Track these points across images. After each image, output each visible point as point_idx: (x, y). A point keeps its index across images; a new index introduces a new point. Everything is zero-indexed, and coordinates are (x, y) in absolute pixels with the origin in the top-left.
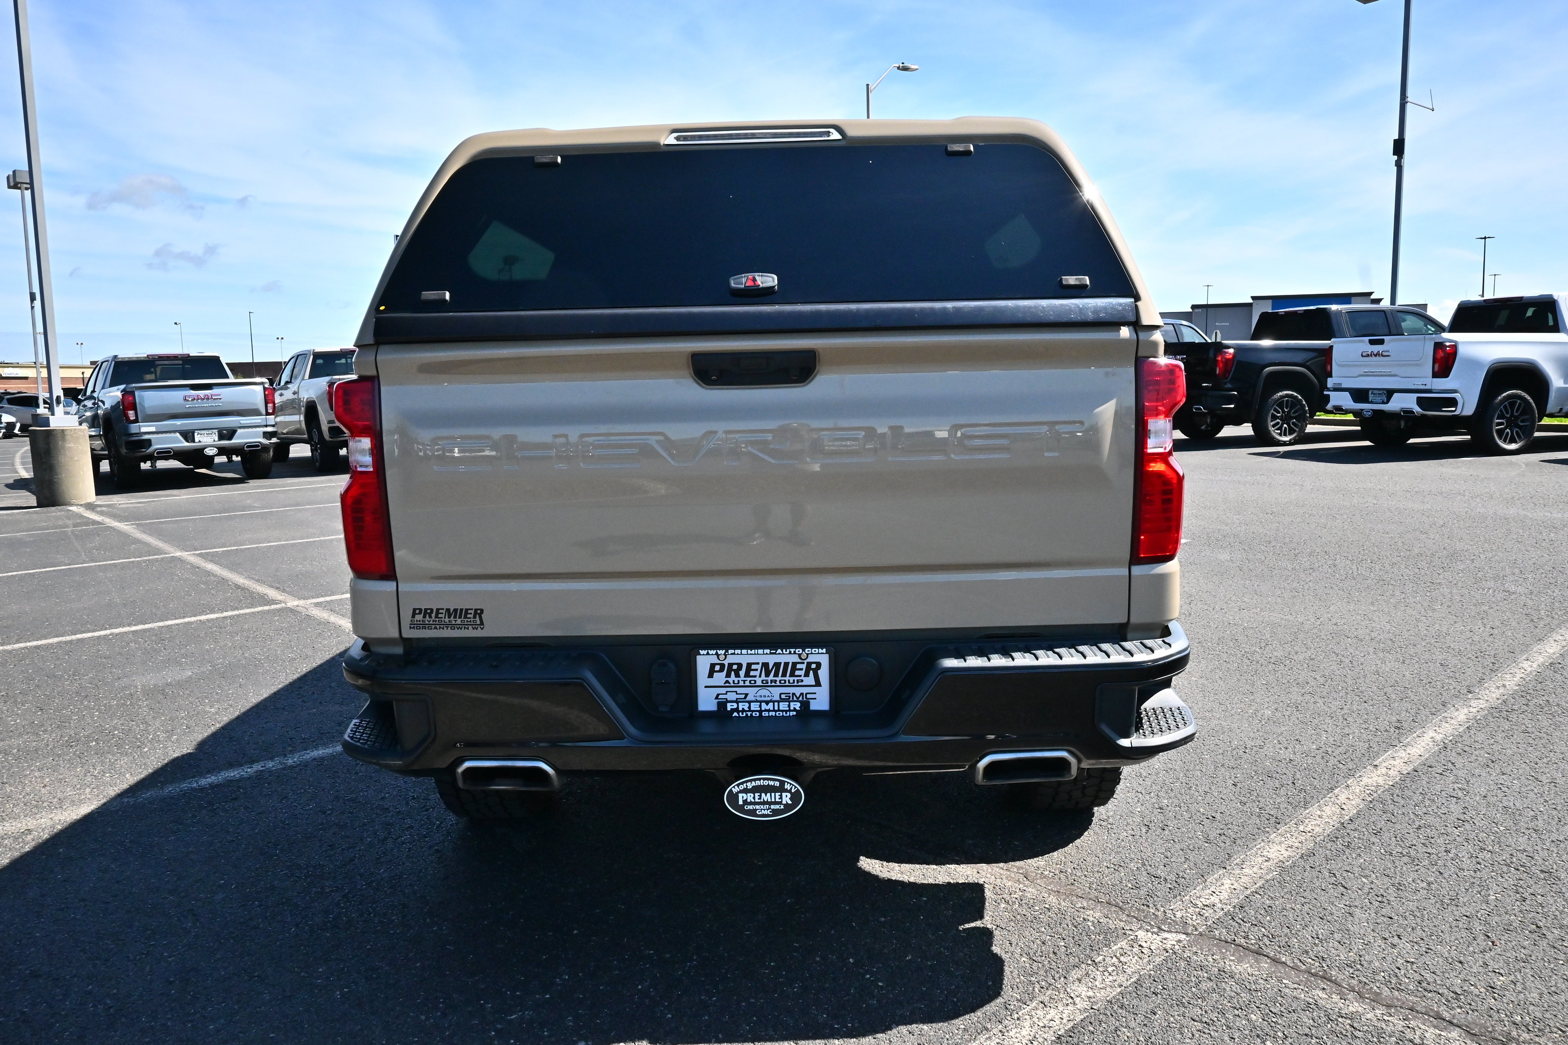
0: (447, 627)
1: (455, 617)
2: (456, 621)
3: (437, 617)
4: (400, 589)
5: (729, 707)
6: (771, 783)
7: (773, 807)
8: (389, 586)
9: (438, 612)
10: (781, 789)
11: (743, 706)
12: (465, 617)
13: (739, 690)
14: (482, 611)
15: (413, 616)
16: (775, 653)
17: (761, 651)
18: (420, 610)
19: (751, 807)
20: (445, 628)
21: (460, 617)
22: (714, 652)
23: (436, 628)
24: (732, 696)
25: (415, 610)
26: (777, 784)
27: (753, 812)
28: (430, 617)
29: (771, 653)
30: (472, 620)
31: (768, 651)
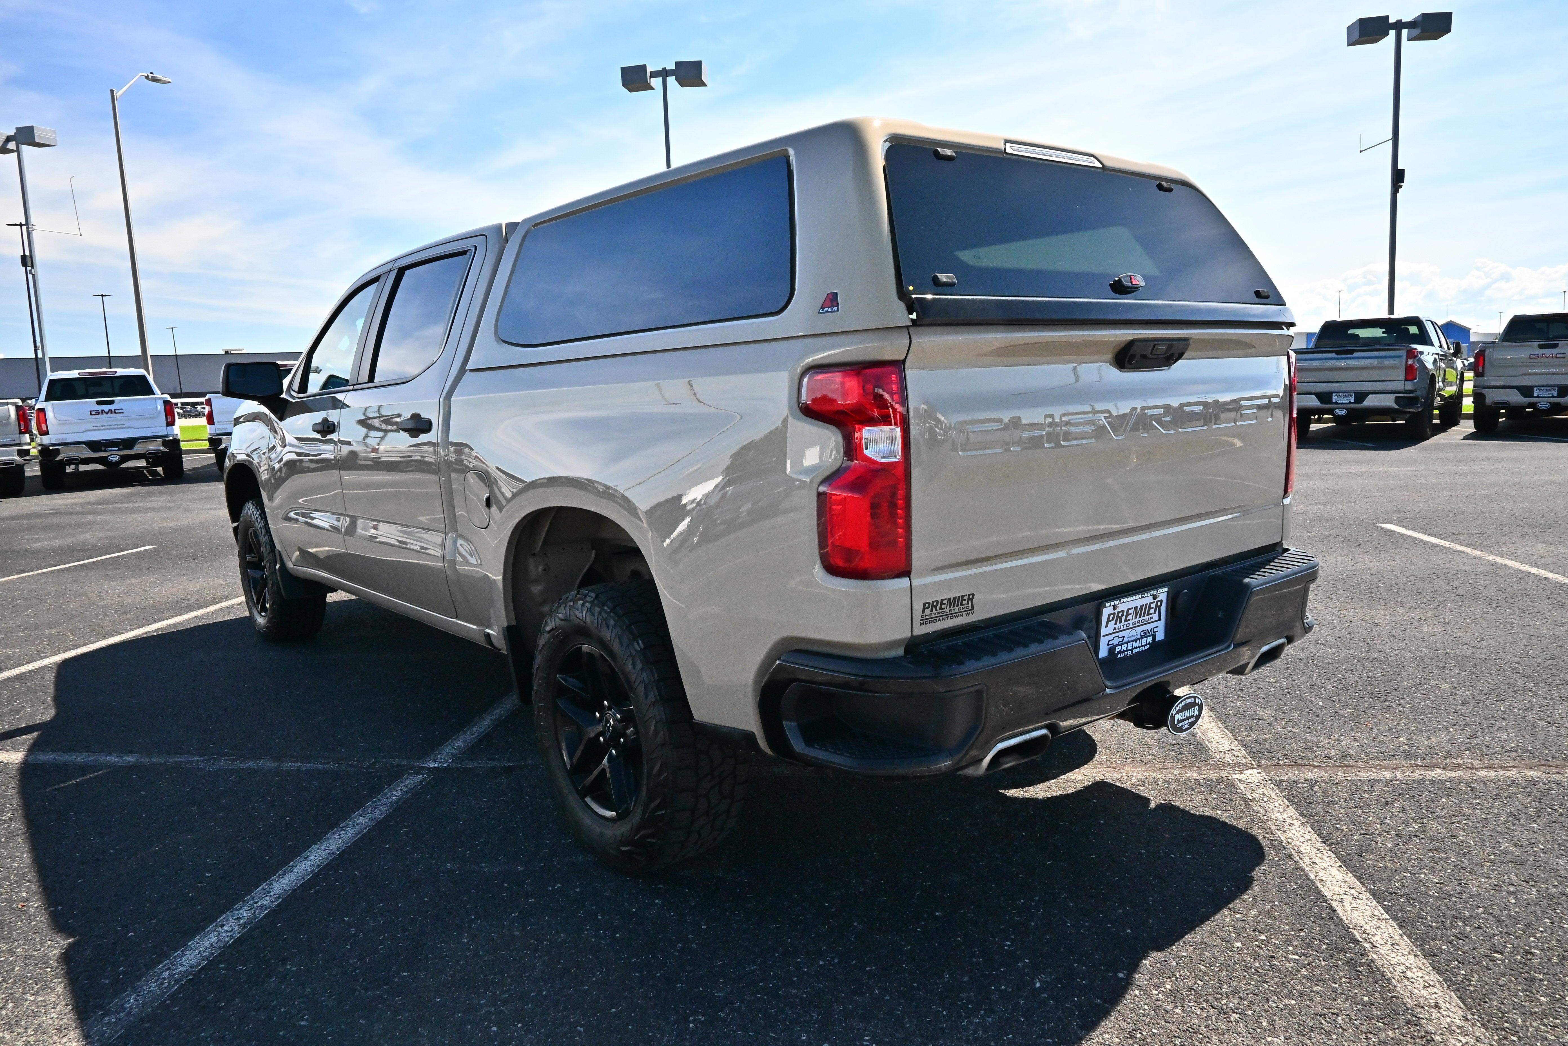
0: (948, 617)
1: (954, 606)
2: (954, 609)
3: (941, 608)
4: (913, 585)
5: (1118, 649)
8: (904, 582)
9: (942, 604)
11: (1124, 647)
12: (962, 604)
13: (1122, 634)
14: (973, 595)
15: (923, 612)
16: (1141, 597)
17: (1137, 597)
18: (929, 603)
20: (946, 619)
21: (957, 606)
22: (1113, 603)
23: (939, 620)
24: (1116, 641)
25: (925, 604)
28: (936, 610)
30: (966, 606)
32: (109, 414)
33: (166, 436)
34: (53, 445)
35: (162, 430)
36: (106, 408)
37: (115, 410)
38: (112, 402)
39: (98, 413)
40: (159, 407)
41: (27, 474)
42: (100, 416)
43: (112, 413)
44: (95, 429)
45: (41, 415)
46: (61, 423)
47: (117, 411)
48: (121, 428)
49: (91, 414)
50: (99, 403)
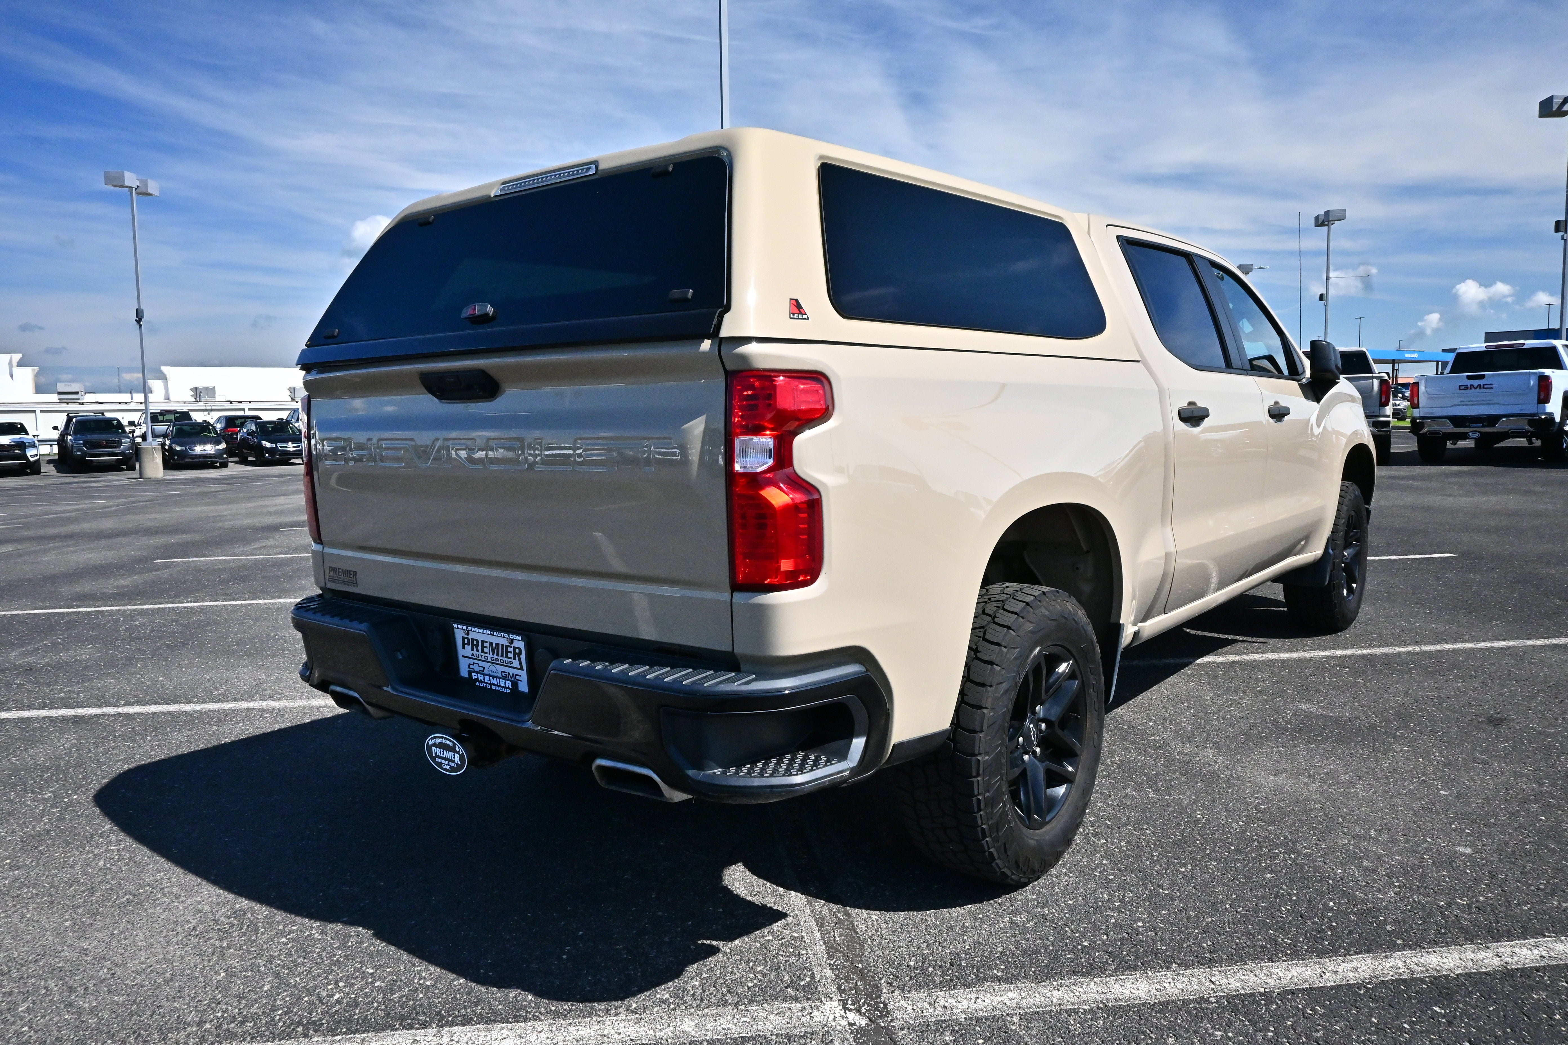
2: (346, 579)
3: (338, 574)
5: (475, 676)
6: (449, 743)
7: (450, 763)
9: (339, 571)
10: (452, 749)
11: (481, 677)
13: (481, 663)
14: (356, 573)
15: (330, 572)
16: (493, 635)
17: (485, 631)
19: (439, 760)
20: (342, 584)
21: (348, 576)
22: (465, 628)
23: (338, 583)
24: (477, 668)
25: (330, 567)
26: (451, 744)
27: (440, 765)
29: (491, 634)
30: (353, 579)
31: (489, 632)
32: (1478, 390)
33: (1536, 414)
34: (1421, 418)
35: (1531, 407)
36: (1476, 383)
37: (1484, 385)
38: (1483, 377)
39: (1466, 388)
40: (1532, 383)
41: (1392, 451)
42: (1469, 391)
43: (1480, 388)
44: (1462, 404)
45: (1415, 388)
46: (1431, 397)
47: (1486, 386)
48: (1489, 404)
49: (1460, 389)
50: (1469, 378)
